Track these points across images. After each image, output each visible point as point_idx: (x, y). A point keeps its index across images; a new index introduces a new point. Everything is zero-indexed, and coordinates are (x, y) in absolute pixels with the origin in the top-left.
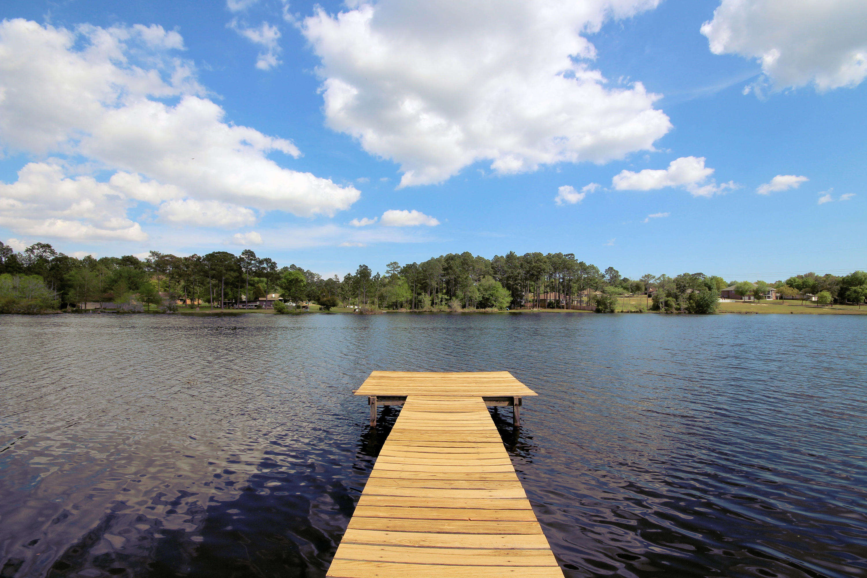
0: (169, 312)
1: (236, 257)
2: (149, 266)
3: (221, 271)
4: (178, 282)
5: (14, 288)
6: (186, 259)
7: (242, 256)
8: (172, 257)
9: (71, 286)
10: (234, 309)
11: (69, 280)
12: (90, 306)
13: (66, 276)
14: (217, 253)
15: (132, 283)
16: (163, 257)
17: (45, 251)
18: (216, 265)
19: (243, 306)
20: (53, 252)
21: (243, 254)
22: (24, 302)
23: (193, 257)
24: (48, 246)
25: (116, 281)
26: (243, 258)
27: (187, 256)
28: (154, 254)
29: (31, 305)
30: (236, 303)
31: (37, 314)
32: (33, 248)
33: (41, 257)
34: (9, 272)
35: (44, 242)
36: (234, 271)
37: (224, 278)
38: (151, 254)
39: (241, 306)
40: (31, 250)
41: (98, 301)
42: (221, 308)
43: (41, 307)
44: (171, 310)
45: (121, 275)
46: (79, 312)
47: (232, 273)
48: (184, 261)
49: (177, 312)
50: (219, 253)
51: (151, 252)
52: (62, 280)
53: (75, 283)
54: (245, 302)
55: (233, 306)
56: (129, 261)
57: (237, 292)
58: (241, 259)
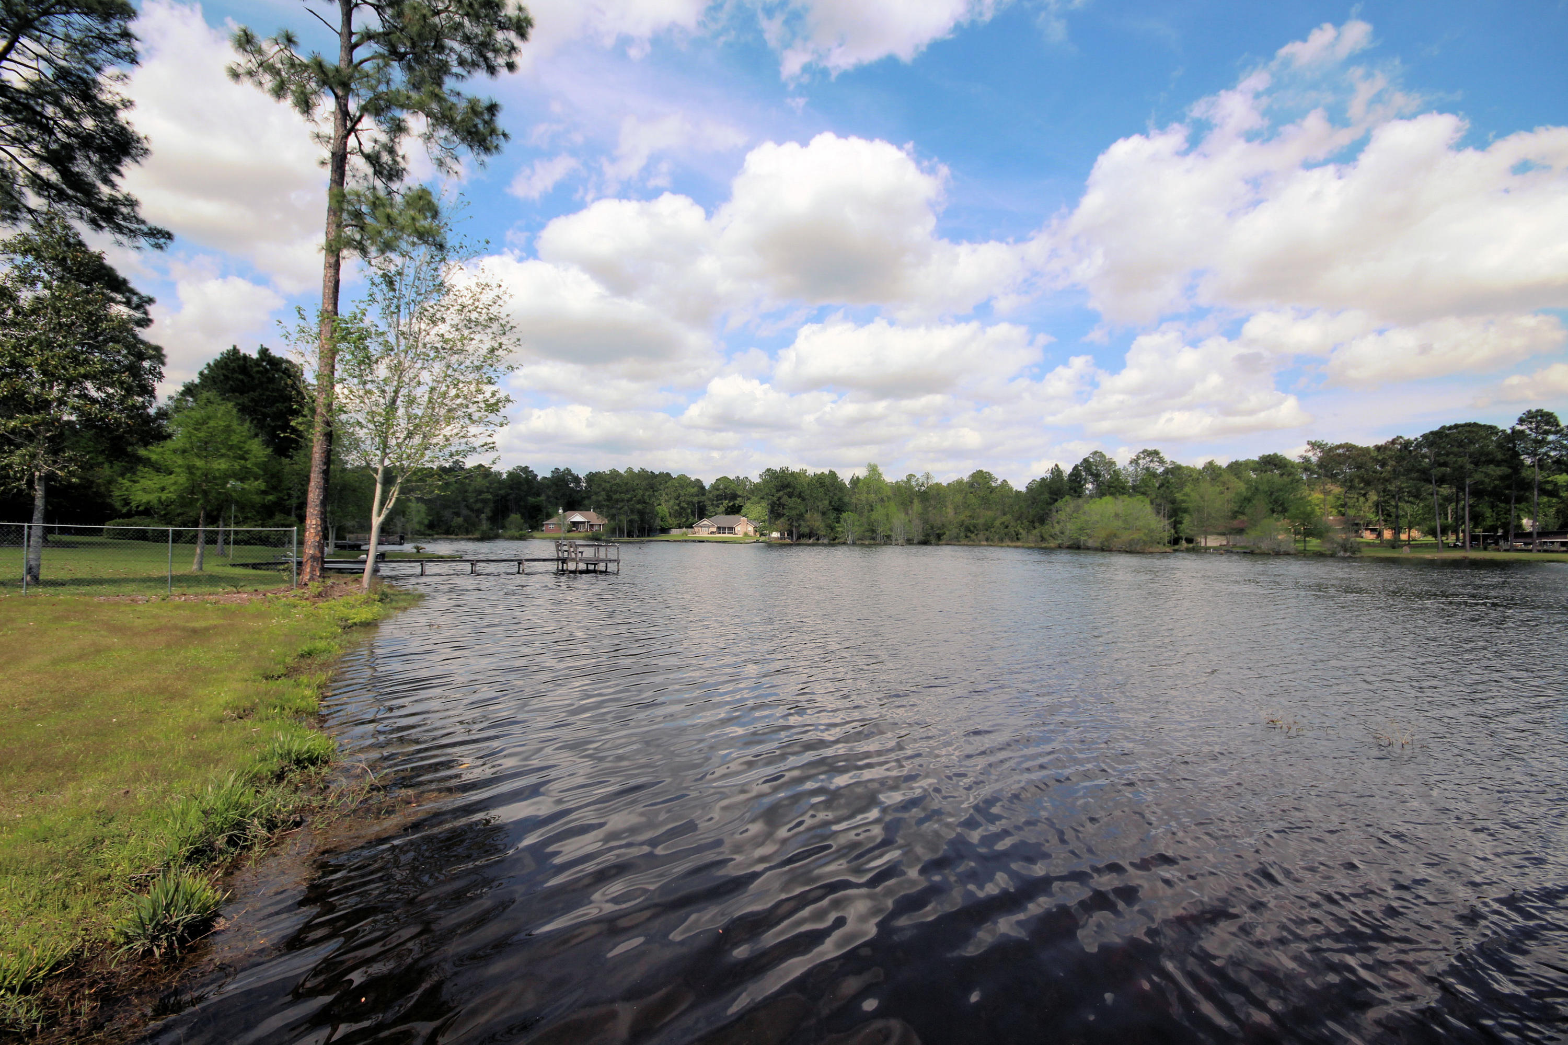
0: (1342, 554)
1: (1503, 431)
2: (1306, 469)
3: (1461, 467)
4: (1364, 495)
5: (1117, 515)
6: (1378, 448)
7: (1519, 427)
8: (1349, 447)
9: (1185, 511)
10: (1498, 550)
11: (1184, 501)
12: (1213, 541)
13: (1179, 496)
14: (1450, 428)
15: (1276, 501)
16: (1331, 449)
17: (1152, 461)
18: (1448, 454)
19: (1525, 544)
20: (1162, 462)
21: (1521, 421)
22: (1126, 536)
23: (1393, 442)
24: (1156, 453)
25: (1248, 500)
26: (1523, 432)
27: (1381, 442)
28: (1314, 445)
29: (1133, 540)
30: (1505, 537)
31: (1138, 553)
32: (1138, 458)
33: (1147, 469)
34: (1112, 494)
35: (1150, 448)
36: (1498, 464)
37: (1468, 481)
38: (1308, 447)
39: (1520, 545)
40: (1135, 462)
41: (1223, 534)
42: (1463, 547)
43: (1145, 543)
44: (1346, 551)
45: (1257, 489)
46: (1197, 551)
47: (1492, 469)
48: (1375, 454)
49: (1358, 555)
50: (1456, 426)
51: (1309, 443)
52: (1173, 502)
53: (1190, 505)
54: (1530, 535)
55: (1496, 543)
56: (1271, 462)
57: (1508, 511)
58: (1516, 435)
